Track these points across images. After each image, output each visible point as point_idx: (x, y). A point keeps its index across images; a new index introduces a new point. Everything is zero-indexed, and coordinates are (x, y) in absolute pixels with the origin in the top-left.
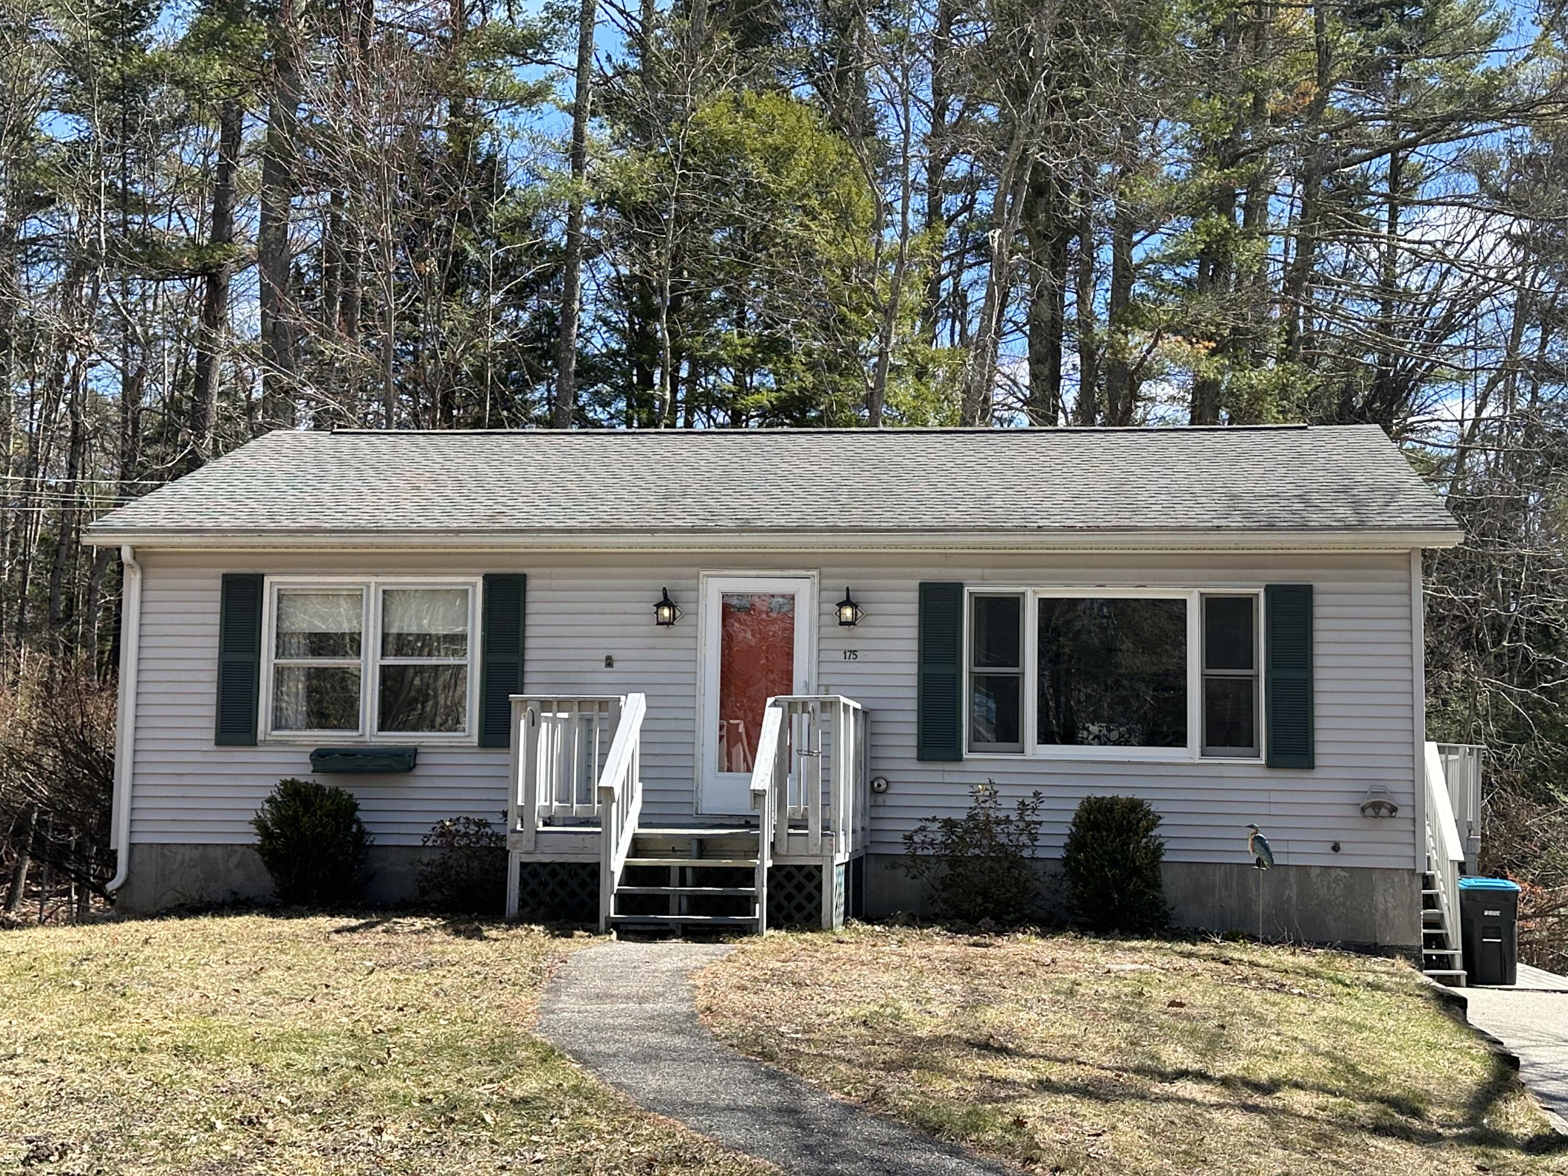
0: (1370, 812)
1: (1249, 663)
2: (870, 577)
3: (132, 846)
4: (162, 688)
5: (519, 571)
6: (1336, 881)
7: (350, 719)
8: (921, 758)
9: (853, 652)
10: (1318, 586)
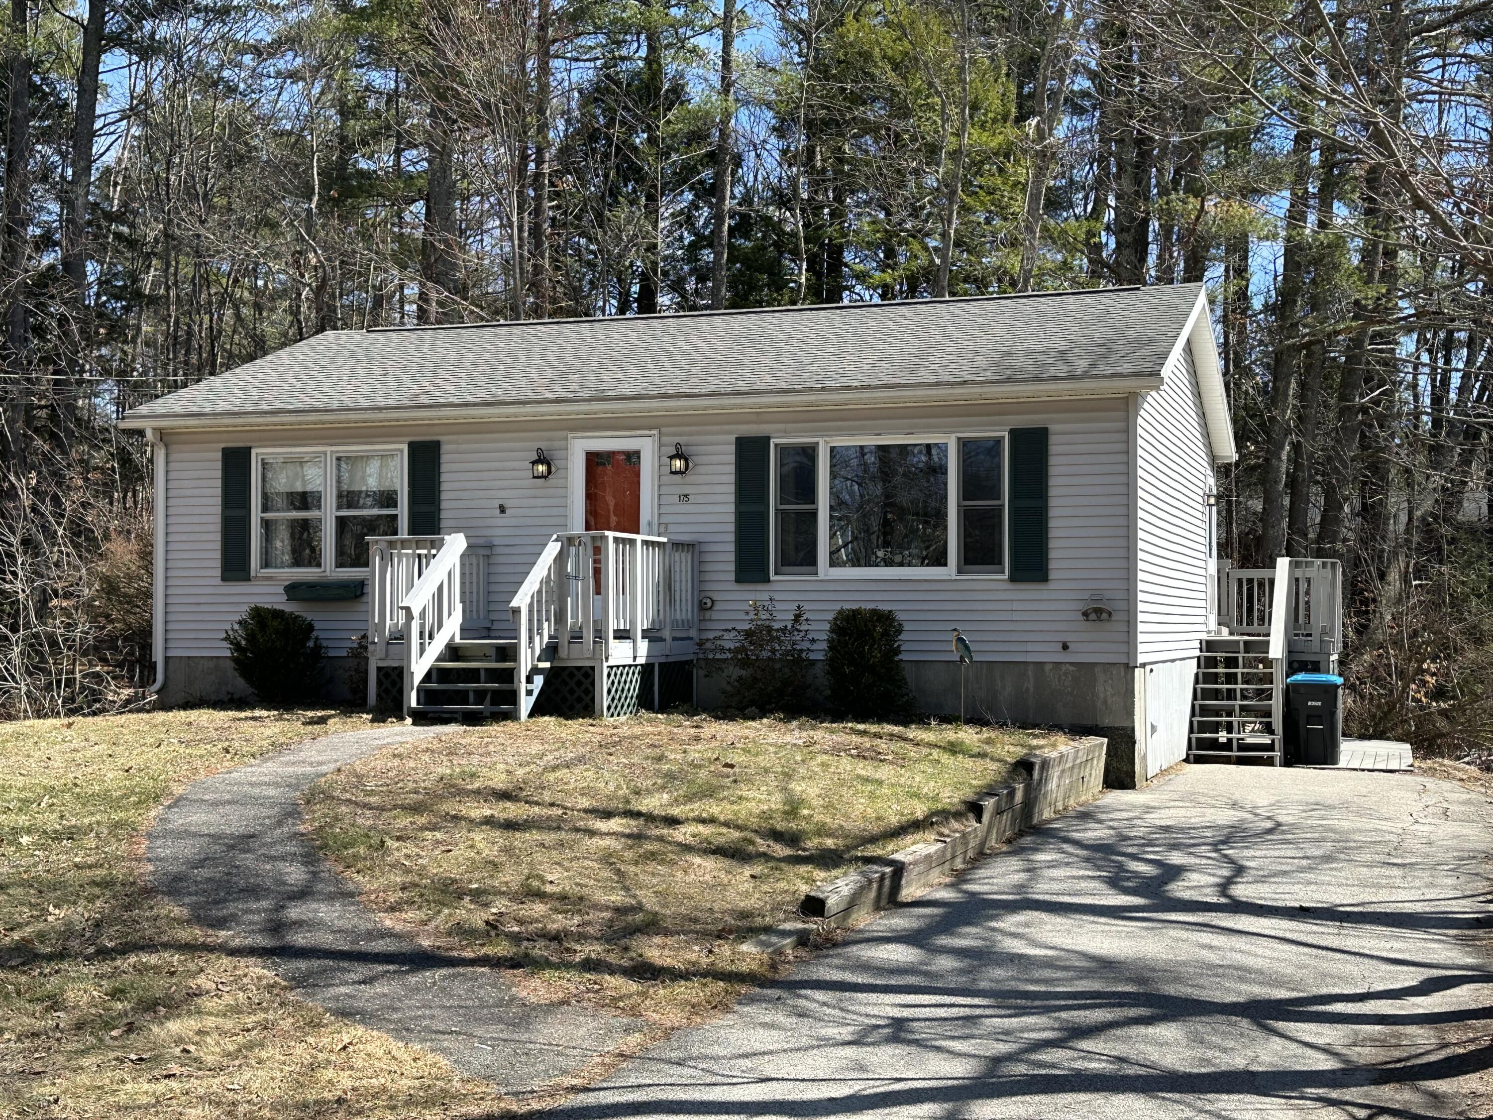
0: (1093, 616)
1: (998, 497)
2: (699, 433)
3: (167, 659)
4: (183, 537)
5: (435, 438)
6: (1066, 674)
7: (315, 560)
8: (738, 580)
9: (686, 496)
10: (1053, 428)
